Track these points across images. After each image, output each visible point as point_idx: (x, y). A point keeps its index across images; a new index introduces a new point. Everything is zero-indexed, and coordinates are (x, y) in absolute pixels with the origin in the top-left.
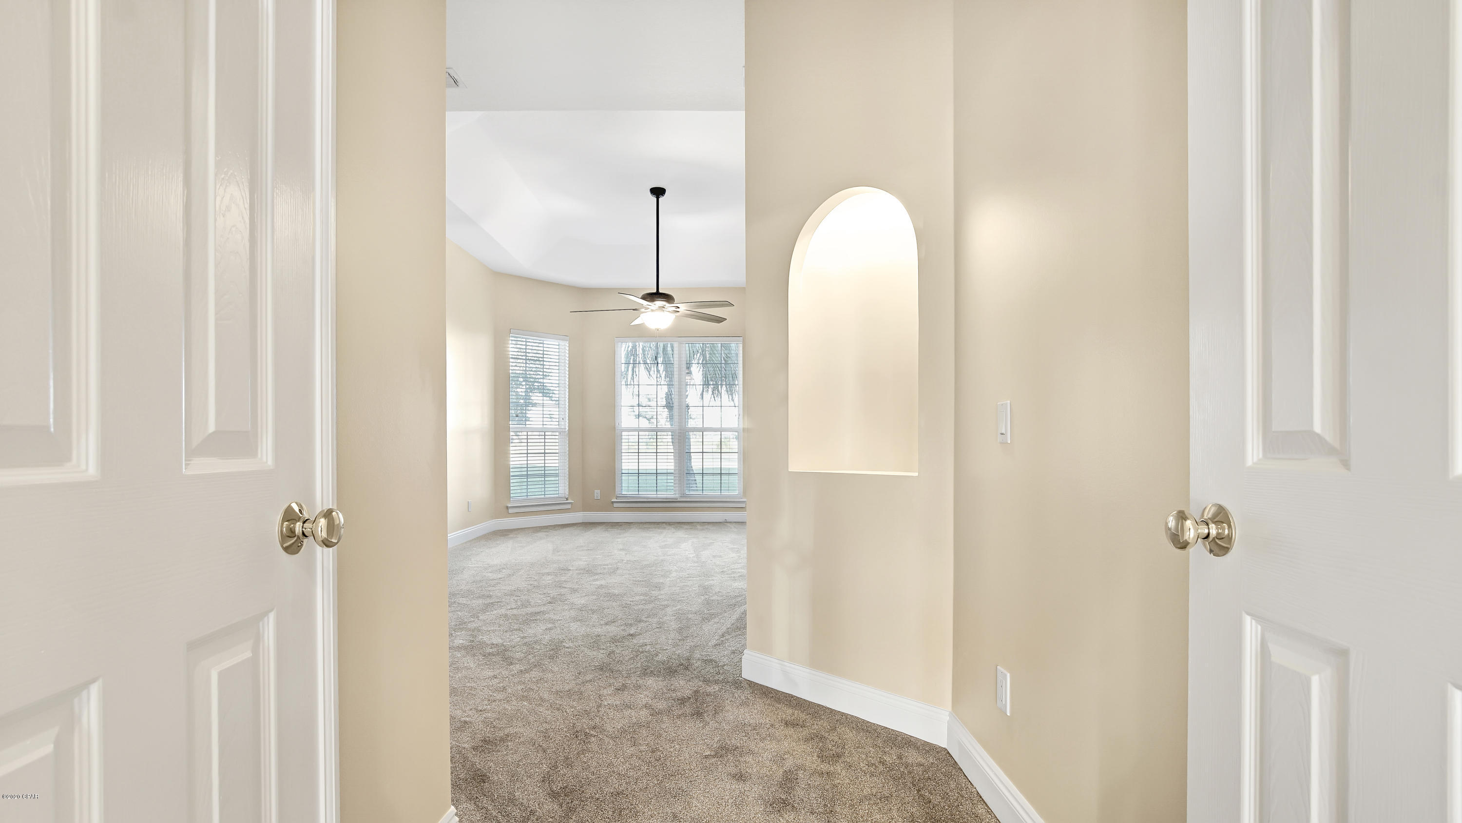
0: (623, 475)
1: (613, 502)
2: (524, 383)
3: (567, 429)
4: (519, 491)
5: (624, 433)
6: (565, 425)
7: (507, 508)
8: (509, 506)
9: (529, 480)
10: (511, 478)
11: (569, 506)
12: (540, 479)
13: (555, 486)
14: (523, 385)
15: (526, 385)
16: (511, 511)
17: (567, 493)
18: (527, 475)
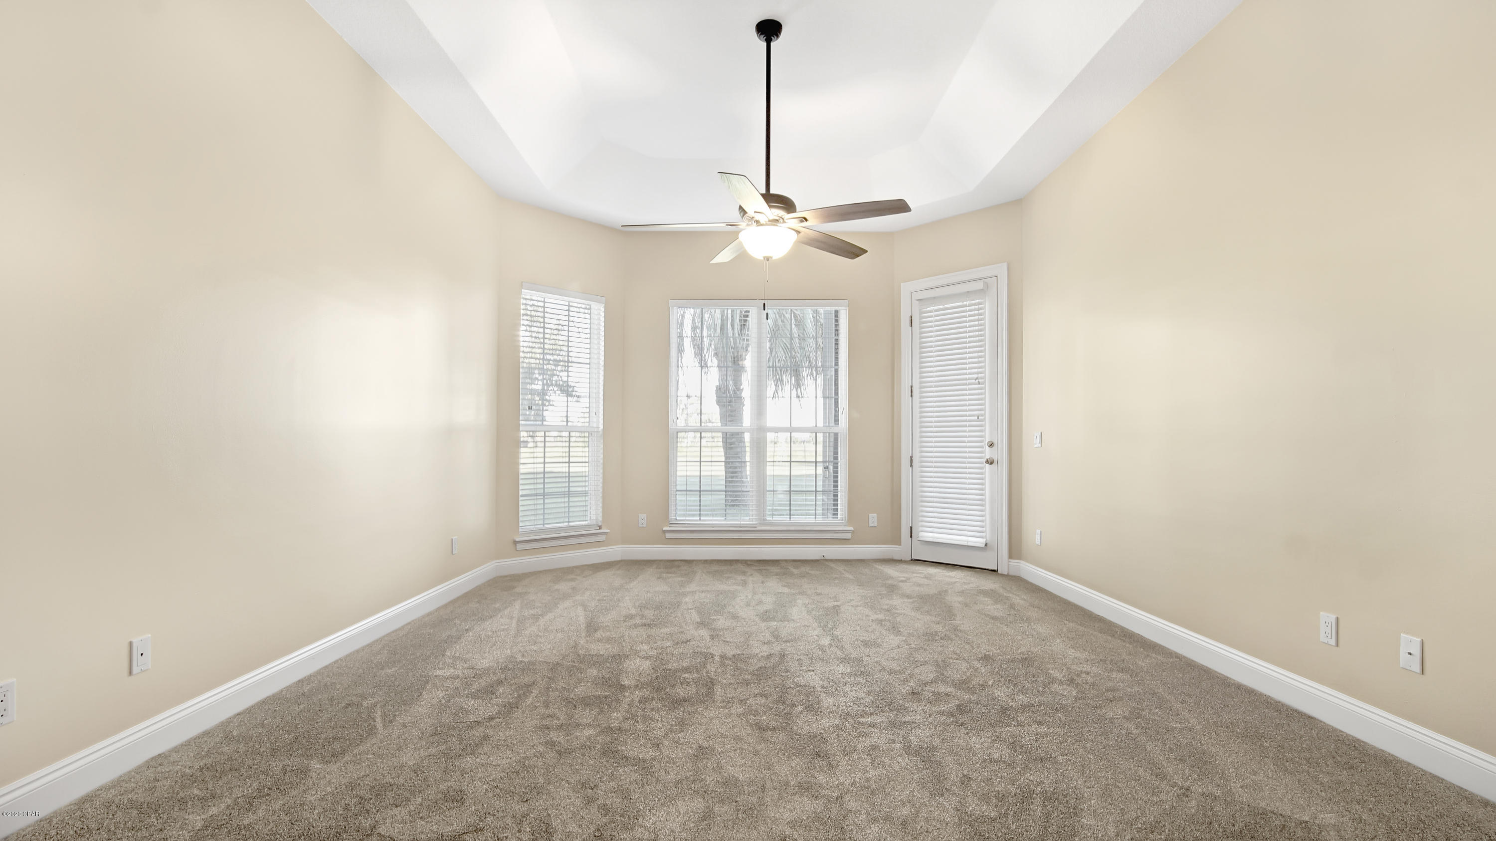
0: (678, 493)
1: (665, 532)
2: (541, 378)
3: (601, 427)
4: (533, 518)
5: (680, 435)
6: (598, 422)
7: (515, 543)
8: (518, 539)
9: (546, 501)
10: (521, 498)
11: (603, 538)
12: (563, 500)
13: (582, 509)
14: (538, 380)
15: (544, 379)
16: (519, 547)
17: (601, 519)
18: (544, 494)
